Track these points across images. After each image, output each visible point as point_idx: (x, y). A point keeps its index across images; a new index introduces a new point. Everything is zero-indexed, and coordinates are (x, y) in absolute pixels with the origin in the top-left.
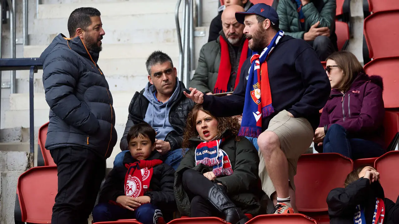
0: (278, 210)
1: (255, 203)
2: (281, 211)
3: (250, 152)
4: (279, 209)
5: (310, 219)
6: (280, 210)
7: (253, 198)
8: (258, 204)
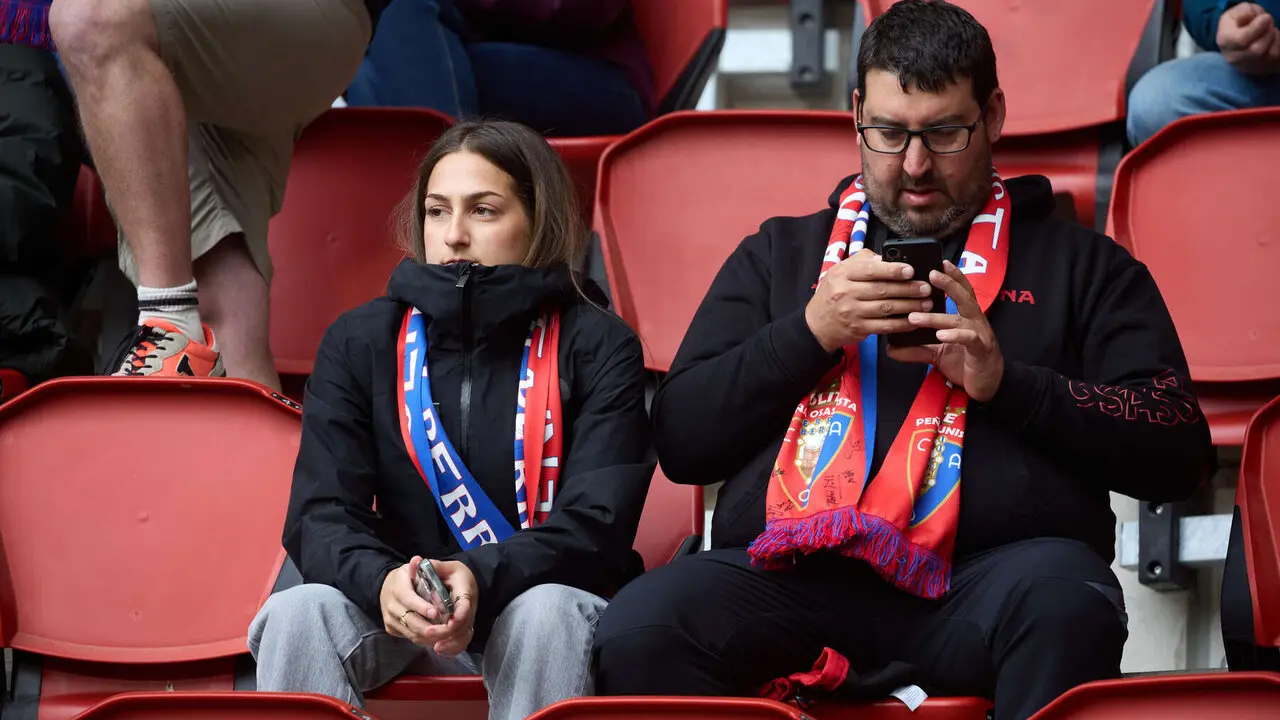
0: (138, 358)
1: (44, 323)
2: (148, 361)
3: (36, 84)
4: (140, 353)
5: (292, 405)
6: (142, 359)
7: (39, 302)
8: (59, 328)
